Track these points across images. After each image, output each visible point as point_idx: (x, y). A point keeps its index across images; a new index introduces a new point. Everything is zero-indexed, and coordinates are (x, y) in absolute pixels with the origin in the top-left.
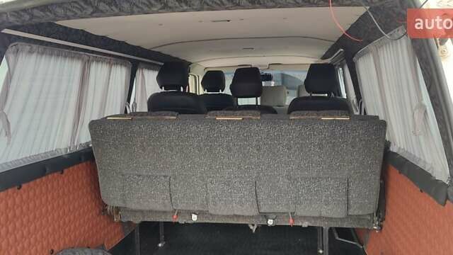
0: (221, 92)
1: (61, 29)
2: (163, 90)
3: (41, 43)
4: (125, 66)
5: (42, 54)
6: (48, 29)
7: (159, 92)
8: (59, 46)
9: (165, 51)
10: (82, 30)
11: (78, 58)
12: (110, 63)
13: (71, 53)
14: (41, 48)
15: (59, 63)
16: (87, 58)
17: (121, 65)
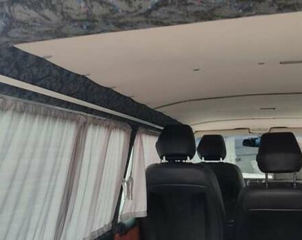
0: (221, 160)
1: (55, 72)
2: (164, 160)
3: (22, 93)
4: (124, 130)
5: (22, 112)
6: (35, 70)
7: (159, 162)
8: (48, 100)
9: (167, 112)
10: (83, 76)
11: (72, 120)
12: (108, 126)
13: (65, 111)
14: (21, 102)
15: (46, 126)
16: (83, 119)
17: (120, 129)
